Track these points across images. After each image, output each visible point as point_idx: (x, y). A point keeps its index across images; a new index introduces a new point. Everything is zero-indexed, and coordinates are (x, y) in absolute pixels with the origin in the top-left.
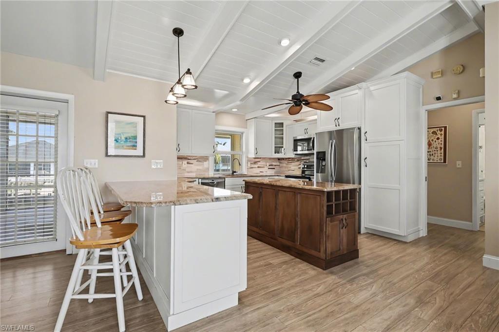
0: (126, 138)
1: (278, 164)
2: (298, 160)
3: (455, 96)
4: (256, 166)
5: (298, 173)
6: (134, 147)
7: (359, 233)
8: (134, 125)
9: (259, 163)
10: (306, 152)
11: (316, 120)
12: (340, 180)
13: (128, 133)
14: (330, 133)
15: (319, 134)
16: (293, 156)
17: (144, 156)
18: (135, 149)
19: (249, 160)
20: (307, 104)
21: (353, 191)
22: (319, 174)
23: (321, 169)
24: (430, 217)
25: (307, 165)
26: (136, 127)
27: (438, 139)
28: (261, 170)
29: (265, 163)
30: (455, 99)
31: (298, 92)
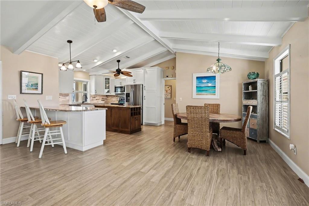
0: (32, 85)
1: (106, 98)
2: (117, 97)
3: (171, 76)
4: (95, 99)
5: (117, 102)
6: (37, 89)
7: (142, 124)
8: (37, 78)
9: (96, 98)
10: (120, 93)
11: (125, 79)
12: (135, 104)
13: (33, 82)
14: (131, 86)
15: (127, 86)
16: (114, 95)
17: (42, 93)
18: (37, 90)
19: (91, 96)
20: (122, 73)
21: (140, 108)
22: (127, 103)
23: (128, 100)
24: (166, 118)
25: (121, 99)
26: (37, 79)
27: (169, 90)
28: (97, 101)
29: (99, 98)
30: (171, 77)
31: (119, 68)
